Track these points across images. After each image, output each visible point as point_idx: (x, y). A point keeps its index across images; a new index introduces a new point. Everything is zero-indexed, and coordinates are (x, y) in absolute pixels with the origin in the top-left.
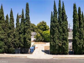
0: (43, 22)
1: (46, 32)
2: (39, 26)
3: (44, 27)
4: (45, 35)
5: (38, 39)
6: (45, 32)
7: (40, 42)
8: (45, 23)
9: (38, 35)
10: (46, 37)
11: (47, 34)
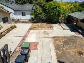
1: (53, 4)
4: (51, 11)
7: (42, 22)
9: (37, 11)
10: (53, 14)
11: (56, 9)
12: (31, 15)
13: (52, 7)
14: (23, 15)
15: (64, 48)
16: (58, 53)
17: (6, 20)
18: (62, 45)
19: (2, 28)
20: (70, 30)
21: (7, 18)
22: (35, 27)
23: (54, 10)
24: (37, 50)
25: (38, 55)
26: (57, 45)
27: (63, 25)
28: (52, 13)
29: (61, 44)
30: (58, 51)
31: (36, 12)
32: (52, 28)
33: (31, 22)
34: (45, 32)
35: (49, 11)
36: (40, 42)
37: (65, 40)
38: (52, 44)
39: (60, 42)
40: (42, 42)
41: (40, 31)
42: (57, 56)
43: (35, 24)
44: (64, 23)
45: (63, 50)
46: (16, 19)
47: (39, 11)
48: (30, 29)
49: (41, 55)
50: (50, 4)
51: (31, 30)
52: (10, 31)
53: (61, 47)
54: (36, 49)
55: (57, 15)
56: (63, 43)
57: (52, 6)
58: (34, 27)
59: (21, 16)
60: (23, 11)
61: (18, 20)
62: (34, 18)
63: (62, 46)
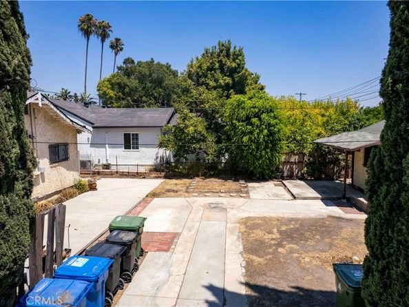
0: (226, 51)
1: (249, 103)
2: (198, 76)
3: (228, 80)
4: (241, 126)
5: (191, 157)
6: (240, 105)
8: (238, 55)
9: (187, 127)
10: (250, 138)
11: (260, 119)
12: (161, 145)
13: (243, 114)
14: (127, 146)
15: (280, 250)
16: (252, 261)
17: (61, 153)
18: (273, 242)
19: (43, 181)
20: (322, 199)
21: (66, 145)
22: (175, 189)
23: (251, 124)
24: (169, 254)
25: (171, 266)
26: (256, 240)
27: (295, 186)
28: (244, 134)
29: (273, 239)
30: (254, 258)
31: (182, 130)
32: (247, 192)
33: (158, 174)
34: (213, 206)
35: (234, 127)
36: (185, 233)
37: (292, 226)
38: (235, 238)
39: (270, 232)
40: (193, 232)
41: (194, 202)
42: (247, 271)
43: (174, 181)
44: (302, 178)
45: (275, 253)
46: (96, 162)
47: (191, 129)
48: (154, 195)
49: (185, 265)
50: (235, 103)
51: (156, 199)
52: (71, 197)
53: (270, 246)
54: (167, 251)
55: (267, 142)
56: (279, 236)
57: (243, 108)
58: (169, 191)
59: (121, 151)
60: (131, 132)
61: (107, 166)
62: (174, 156)
63: (274, 245)
